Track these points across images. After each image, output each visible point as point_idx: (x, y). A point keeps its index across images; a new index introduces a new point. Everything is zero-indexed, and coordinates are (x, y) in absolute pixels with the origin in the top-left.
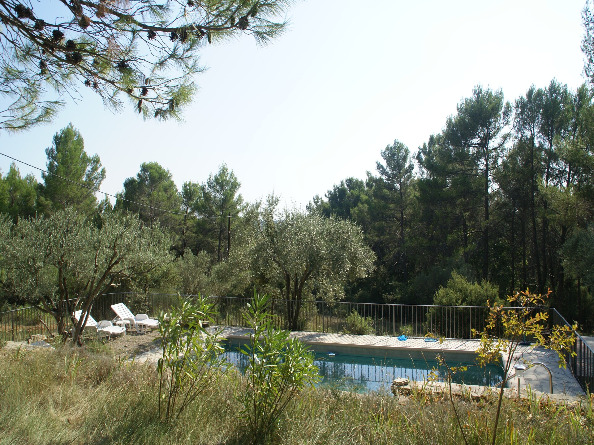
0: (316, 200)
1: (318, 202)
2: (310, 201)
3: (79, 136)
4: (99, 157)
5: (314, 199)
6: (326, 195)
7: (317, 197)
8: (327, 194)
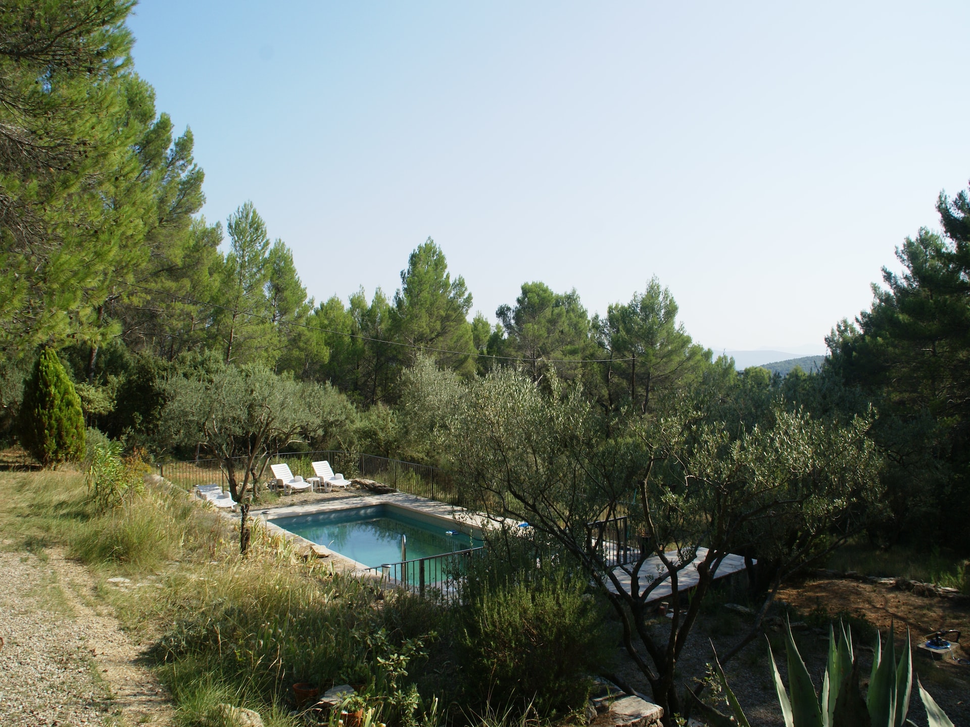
0: (843, 328)
1: (846, 330)
2: (833, 330)
3: (440, 252)
4: (463, 280)
5: (839, 326)
6: (857, 320)
7: (845, 322)
8: (860, 318)
